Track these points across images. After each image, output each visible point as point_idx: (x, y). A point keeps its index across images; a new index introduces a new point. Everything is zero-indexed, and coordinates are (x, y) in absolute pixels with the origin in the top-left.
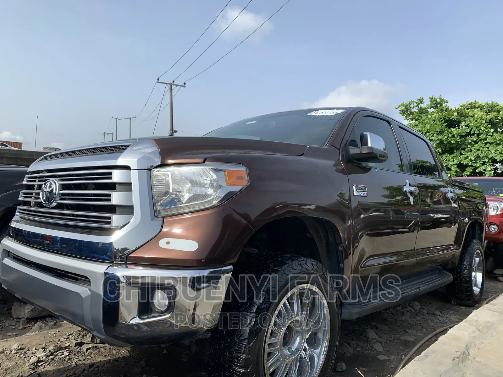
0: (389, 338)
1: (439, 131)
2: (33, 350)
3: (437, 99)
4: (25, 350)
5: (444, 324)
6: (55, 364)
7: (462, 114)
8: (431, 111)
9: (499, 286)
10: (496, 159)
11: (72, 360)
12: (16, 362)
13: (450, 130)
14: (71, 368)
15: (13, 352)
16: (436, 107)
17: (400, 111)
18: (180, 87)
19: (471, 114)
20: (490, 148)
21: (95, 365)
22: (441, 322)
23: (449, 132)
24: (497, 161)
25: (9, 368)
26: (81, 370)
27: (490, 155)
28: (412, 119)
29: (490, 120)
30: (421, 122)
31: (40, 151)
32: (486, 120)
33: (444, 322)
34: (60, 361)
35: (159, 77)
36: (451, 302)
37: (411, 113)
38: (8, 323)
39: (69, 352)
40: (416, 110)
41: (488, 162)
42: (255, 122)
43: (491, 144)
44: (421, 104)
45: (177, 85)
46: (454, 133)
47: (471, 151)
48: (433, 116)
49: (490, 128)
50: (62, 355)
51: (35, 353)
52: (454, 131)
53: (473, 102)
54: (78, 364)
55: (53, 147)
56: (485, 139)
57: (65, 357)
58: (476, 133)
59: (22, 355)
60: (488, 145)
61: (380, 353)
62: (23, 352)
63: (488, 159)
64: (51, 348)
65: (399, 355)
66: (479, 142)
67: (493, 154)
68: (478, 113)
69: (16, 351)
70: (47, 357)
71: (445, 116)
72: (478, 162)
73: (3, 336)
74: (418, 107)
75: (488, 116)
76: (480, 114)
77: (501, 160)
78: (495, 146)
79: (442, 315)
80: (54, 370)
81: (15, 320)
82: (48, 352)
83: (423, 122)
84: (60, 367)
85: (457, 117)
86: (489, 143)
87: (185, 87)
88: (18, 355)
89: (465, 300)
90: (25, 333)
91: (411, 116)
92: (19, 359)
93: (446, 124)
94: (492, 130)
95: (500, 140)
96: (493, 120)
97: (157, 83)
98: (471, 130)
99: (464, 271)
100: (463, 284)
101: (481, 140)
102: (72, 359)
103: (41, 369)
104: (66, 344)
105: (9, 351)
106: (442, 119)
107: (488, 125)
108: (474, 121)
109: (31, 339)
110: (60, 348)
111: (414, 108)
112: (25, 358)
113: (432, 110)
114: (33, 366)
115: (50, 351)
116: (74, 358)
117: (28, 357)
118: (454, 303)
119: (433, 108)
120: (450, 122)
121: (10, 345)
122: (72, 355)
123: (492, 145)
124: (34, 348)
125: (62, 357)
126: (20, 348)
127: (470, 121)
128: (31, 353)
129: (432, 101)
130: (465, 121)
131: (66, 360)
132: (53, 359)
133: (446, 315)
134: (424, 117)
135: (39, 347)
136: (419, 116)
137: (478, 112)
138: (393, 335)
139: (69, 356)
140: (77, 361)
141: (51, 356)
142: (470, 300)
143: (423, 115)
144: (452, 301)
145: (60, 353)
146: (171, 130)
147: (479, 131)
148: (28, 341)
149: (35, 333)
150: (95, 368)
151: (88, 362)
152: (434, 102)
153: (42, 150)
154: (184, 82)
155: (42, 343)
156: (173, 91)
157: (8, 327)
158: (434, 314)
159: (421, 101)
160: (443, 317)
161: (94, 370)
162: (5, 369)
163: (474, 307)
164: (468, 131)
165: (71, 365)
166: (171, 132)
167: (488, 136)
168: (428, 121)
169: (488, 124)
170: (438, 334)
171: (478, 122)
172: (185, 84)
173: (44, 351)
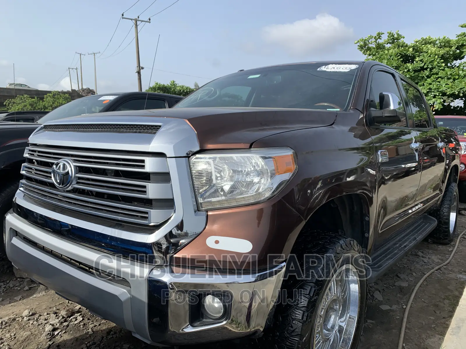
0: (385, 284)
1: (396, 66)
2: (45, 315)
3: (395, 34)
4: (37, 316)
5: (429, 265)
6: (71, 331)
7: (417, 50)
8: (387, 47)
9: (464, 221)
10: (446, 93)
11: (88, 325)
12: (31, 331)
13: (405, 65)
14: (88, 336)
15: (25, 319)
16: (393, 43)
17: (358, 46)
18: (145, 23)
19: (425, 49)
20: (441, 82)
21: (112, 331)
22: (425, 263)
23: (405, 67)
24: (447, 94)
25: (25, 340)
26: (99, 337)
27: (441, 89)
28: (370, 55)
29: (442, 55)
30: (378, 57)
31: (6, 87)
32: (439, 55)
33: (429, 264)
34: (75, 327)
35: (123, 13)
36: (428, 240)
37: (369, 49)
38: (12, 284)
39: (82, 317)
40: (373, 45)
41: (439, 95)
42: (258, 76)
43: (442, 78)
44: (379, 40)
45: (142, 21)
46: (410, 68)
47: (424, 85)
48: (390, 51)
49: (442, 63)
50: (76, 320)
51: (47, 319)
52: (410, 66)
53: (428, 38)
54: (94, 330)
55: (19, 83)
56: (437, 74)
57: (79, 323)
58: (429, 68)
59: (35, 322)
60: (439, 79)
61: (381, 303)
62: (35, 319)
63: (438, 92)
64: (63, 313)
65: (400, 304)
66: (431, 76)
67: (444, 88)
68: (432, 49)
69: (28, 318)
70: (62, 324)
71: (401, 51)
72: (429, 95)
73: (10, 299)
74: (376, 42)
75: (440, 52)
76: (434, 49)
77: (451, 93)
78: (446, 80)
79: (425, 256)
80: (71, 339)
81: (19, 279)
82: (61, 317)
83: (380, 58)
84: (78, 335)
85: (412, 53)
86: (441, 77)
87: (150, 22)
88: (31, 322)
89: (442, 239)
90: (32, 295)
91: (369, 52)
92: (32, 327)
93: (402, 59)
94: (444, 64)
95: (451, 74)
96: (445, 56)
97: (122, 19)
98: (424, 65)
99: (444, 214)
100: (441, 225)
101: (433, 74)
102: (86, 324)
103: (59, 339)
104: (76, 306)
105: (21, 318)
106: (399, 54)
107: (440, 60)
108: (428, 56)
109: (39, 302)
110: (73, 314)
111: (372, 43)
112: (39, 326)
113: (389, 46)
114: (50, 336)
115: (63, 317)
116: (90, 324)
117: (42, 324)
118: (431, 241)
119: (390, 43)
120: (405, 57)
121: (20, 311)
122: (86, 320)
123: (443, 80)
124: (45, 314)
125: (76, 322)
126: (31, 314)
127: (424, 57)
128: (44, 319)
129: (390, 36)
130: (419, 56)
131: (82, 326)
132: (68, 326)
133: (428, 255)
134: (381, 53)
135: (50, 311)
136: (376, 52)
137: (432, 47)
138: (387, 281)
139: (83, 321)
140: (92, 327)
141: (65, 323)
142: (447, 239)
143: (379, 50)
144: (430, 240)
145: (74, 318)
146: (138, 67)
147: (432, 65)
148: (37, 304)
149: (42, 295)
150: (113, 334)
151: (104, 328)
152: (391, 37)
153: (8, 86)
154: (149, 18)
155: (52, 306)
156: (138, 27)
157: (13, 288)
158: (417, 255)
159: (379, 36)
160: (425, 258)
161: (113, 337)
162: (21, 342)
163: (449, 245)
164: (422, 65)
165: (88, 332)
166: (138, 69)
167: (440, 71)
168: (386, 57)
169: (441, 58)
170: (427, 278)
171: (431, 57)
172: (150, 19)
173: (57, 316)
